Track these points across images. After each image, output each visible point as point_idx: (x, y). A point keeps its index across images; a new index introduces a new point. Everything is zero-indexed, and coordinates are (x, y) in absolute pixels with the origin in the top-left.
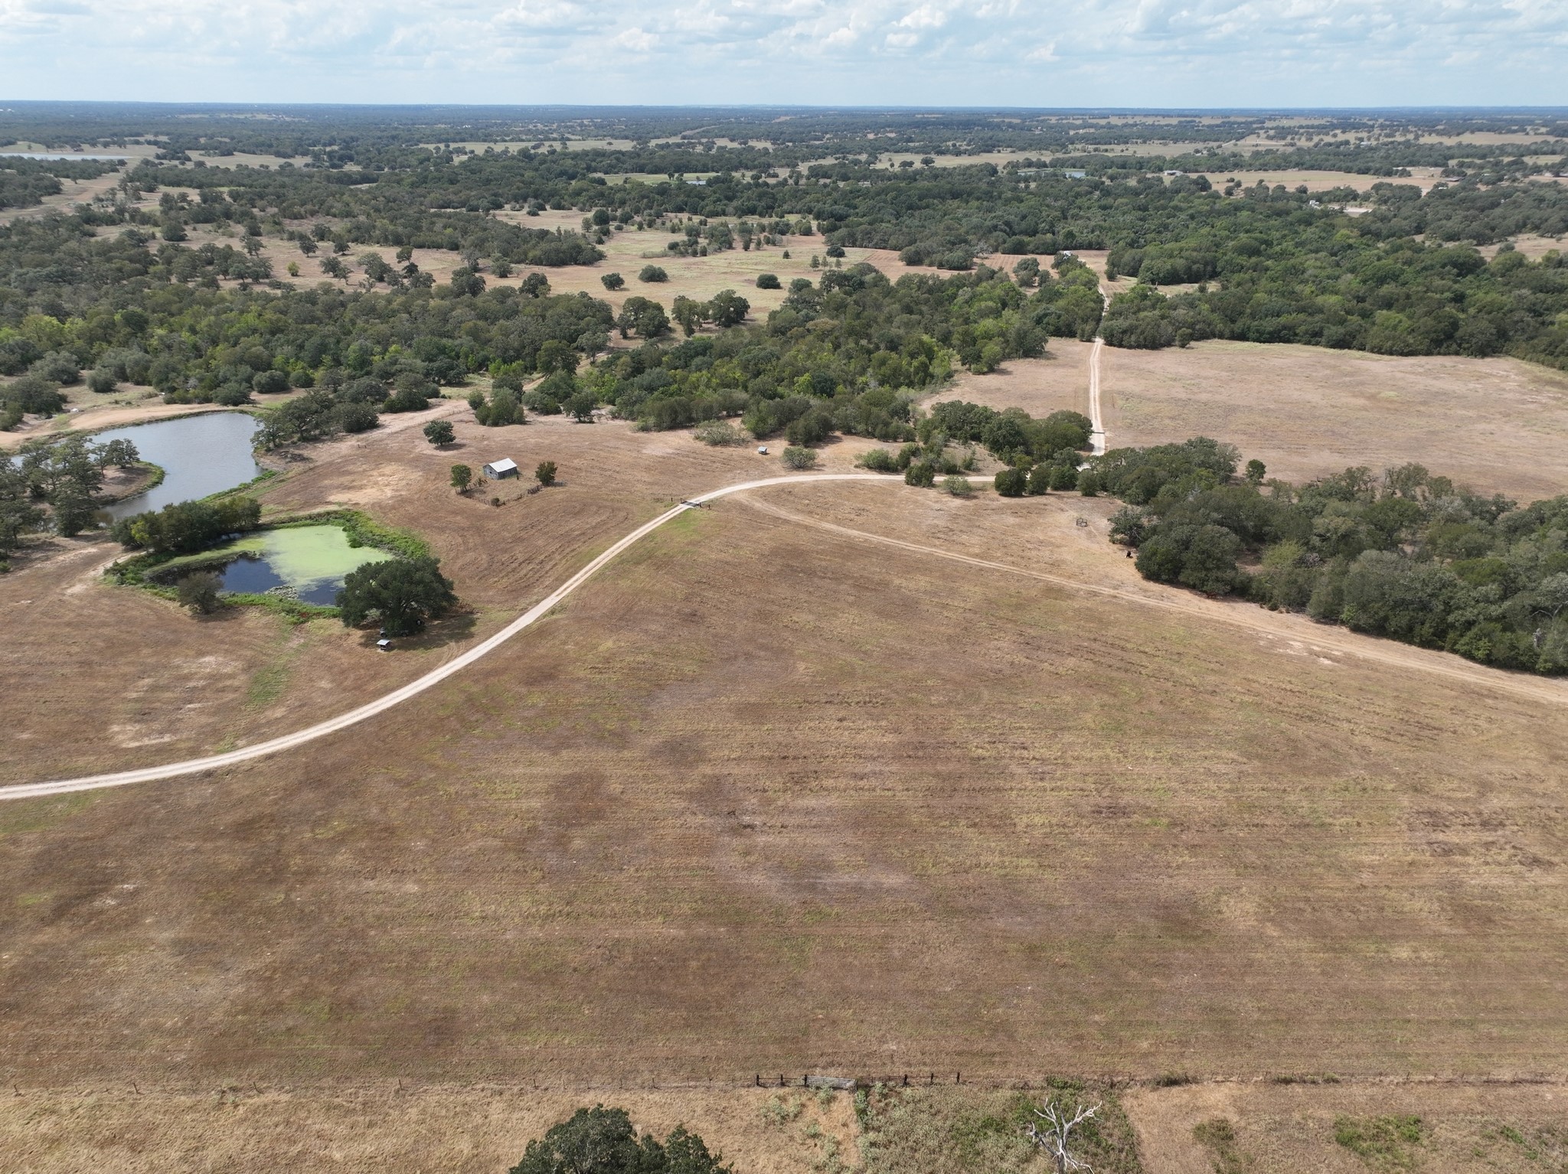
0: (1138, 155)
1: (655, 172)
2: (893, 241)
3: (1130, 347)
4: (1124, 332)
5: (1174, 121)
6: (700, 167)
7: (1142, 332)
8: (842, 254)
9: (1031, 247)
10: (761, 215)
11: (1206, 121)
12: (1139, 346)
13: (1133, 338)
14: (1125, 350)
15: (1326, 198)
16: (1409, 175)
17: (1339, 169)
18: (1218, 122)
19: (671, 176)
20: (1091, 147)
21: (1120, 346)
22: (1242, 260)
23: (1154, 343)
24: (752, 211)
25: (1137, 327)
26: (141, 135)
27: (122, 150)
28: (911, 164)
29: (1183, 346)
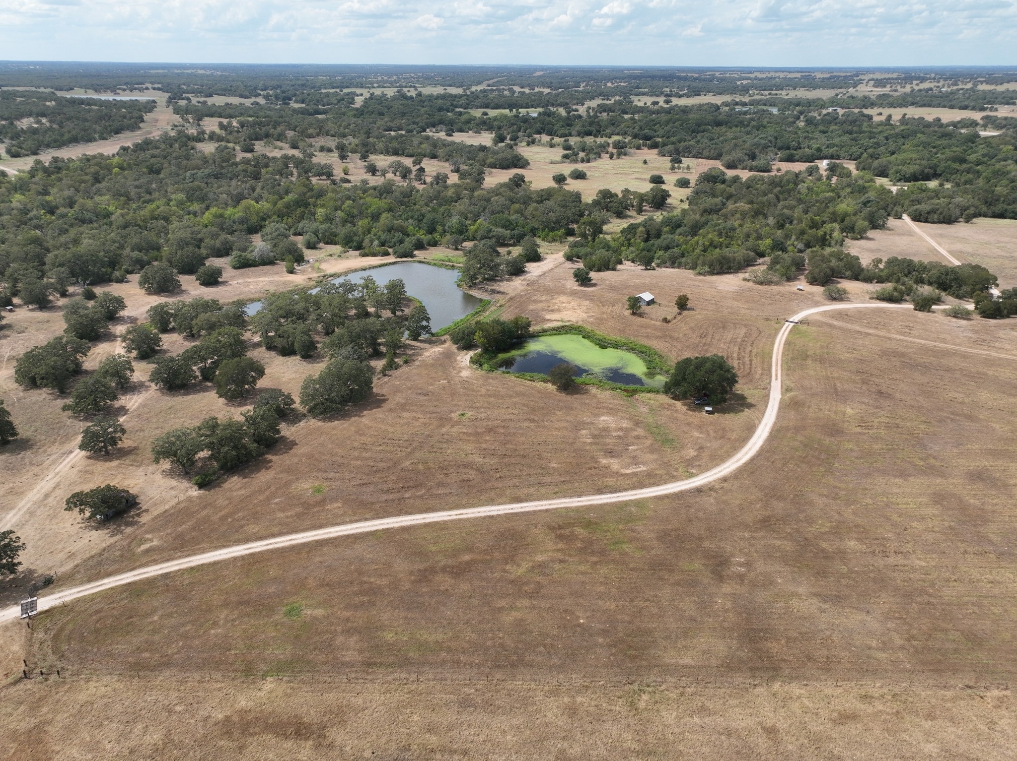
0: (799, 96)
1: (496, 108)
2: (706, 153)
3: (934, 223)
4: (928, 213)
5: (799, 75)
6: (524, 105)
7: (941, 213)
8: (680, 162)
9: (797, 157)
10: (595, 136)
11: (819, 75)
12: (940, 222)
13: (936, 217)
14: (929, 225)
15: (959, 126)
16: (996, 110)
17: (944, 106)
18: (828, 76)
19: (511, 110)
20: (767, 93)
21: (926, 221)
22: (956, 166)
23: (949, 220)
24: (589, 134)
25: (938, 209)
26: (141, 84)
27: (141, 94)
28: (657, 103)
29: (967, 222)
